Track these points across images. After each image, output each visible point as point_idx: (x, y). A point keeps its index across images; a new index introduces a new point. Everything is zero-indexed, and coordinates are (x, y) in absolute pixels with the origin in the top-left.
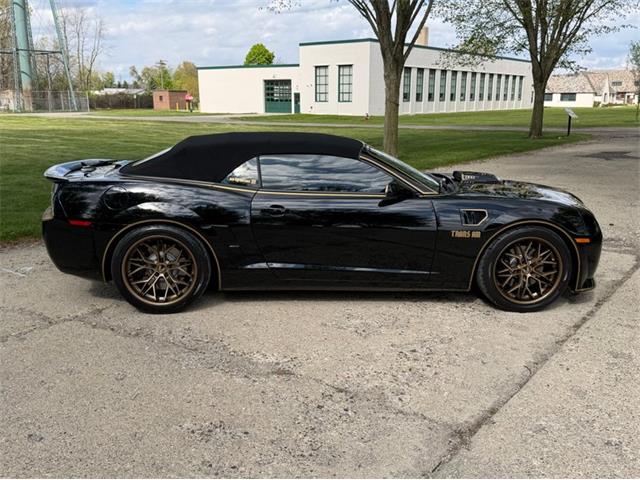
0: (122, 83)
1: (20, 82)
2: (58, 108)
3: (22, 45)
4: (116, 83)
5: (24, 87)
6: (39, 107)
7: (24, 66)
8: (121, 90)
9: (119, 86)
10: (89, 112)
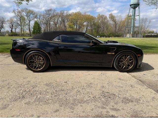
0: (156, 33)
1: (130, 33)
2: (137, 37)
3: (132, 26)
4: (154, 33)
5: (131, 33)
6: (133, 37)
7: (132, 30)
8: (154, 34)
9: (155, 33)
10: (142, 38)
